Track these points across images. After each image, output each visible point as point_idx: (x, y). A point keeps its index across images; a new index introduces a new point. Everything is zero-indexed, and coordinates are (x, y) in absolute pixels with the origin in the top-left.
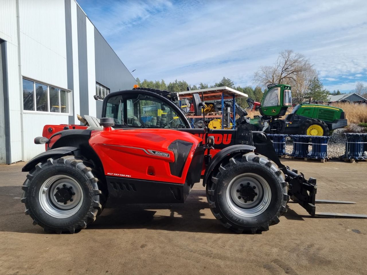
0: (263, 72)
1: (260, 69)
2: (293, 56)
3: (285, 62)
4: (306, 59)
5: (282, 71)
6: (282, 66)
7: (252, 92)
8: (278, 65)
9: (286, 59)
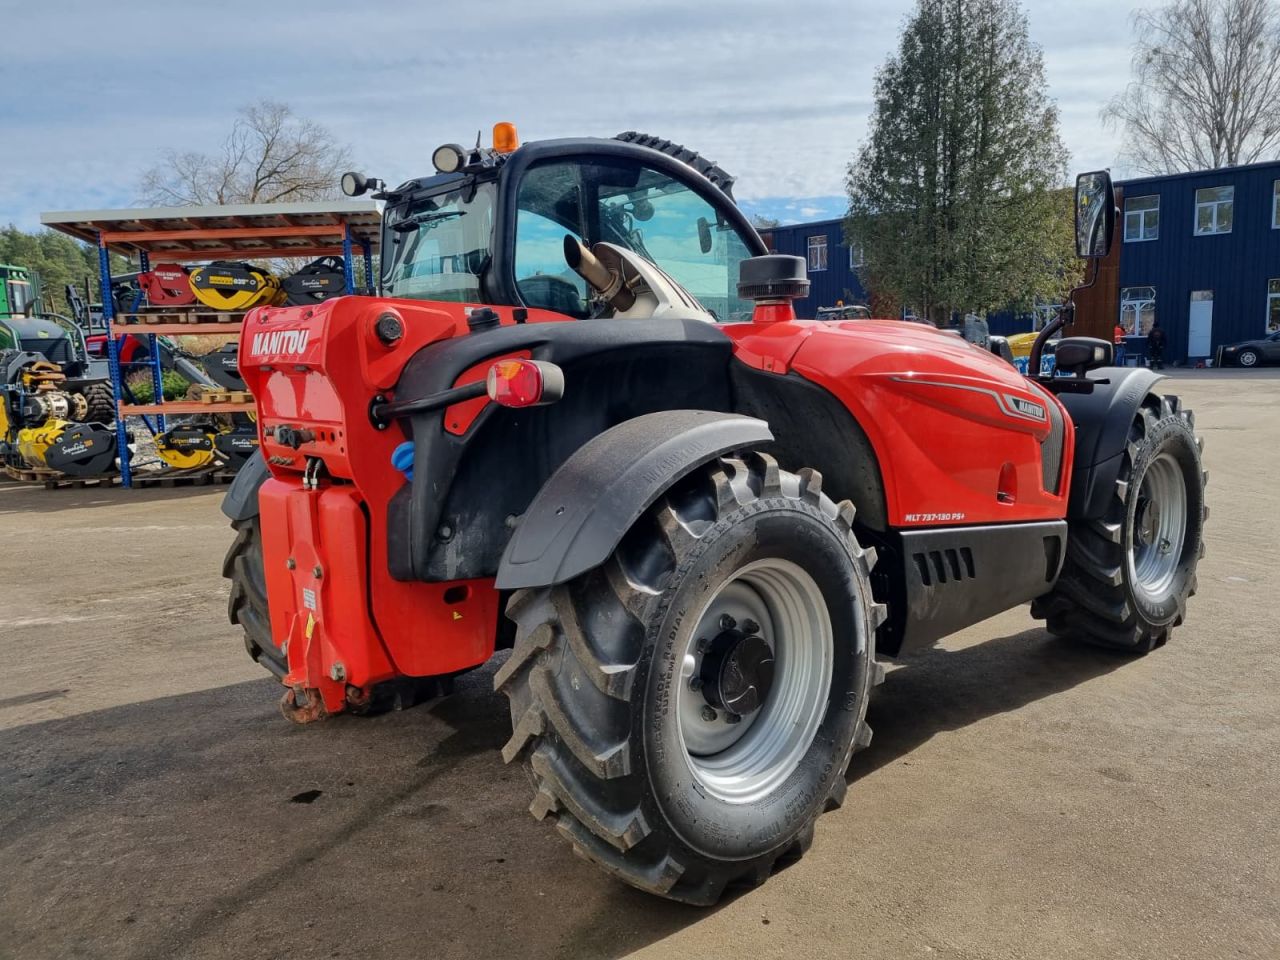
0: (181, 176)
1: (167, 162)
2: (292, 129)
3: (263, 146)
4: (337, 147)
5: (258, 181)
6: (254, 161)
7: (76, 252)
8: (239, 154)
9: (270, 138)
